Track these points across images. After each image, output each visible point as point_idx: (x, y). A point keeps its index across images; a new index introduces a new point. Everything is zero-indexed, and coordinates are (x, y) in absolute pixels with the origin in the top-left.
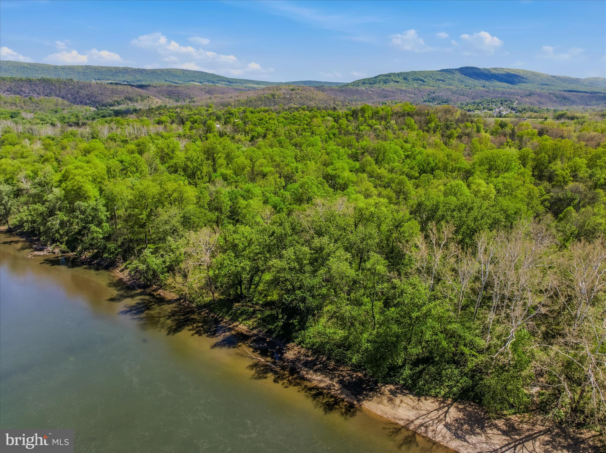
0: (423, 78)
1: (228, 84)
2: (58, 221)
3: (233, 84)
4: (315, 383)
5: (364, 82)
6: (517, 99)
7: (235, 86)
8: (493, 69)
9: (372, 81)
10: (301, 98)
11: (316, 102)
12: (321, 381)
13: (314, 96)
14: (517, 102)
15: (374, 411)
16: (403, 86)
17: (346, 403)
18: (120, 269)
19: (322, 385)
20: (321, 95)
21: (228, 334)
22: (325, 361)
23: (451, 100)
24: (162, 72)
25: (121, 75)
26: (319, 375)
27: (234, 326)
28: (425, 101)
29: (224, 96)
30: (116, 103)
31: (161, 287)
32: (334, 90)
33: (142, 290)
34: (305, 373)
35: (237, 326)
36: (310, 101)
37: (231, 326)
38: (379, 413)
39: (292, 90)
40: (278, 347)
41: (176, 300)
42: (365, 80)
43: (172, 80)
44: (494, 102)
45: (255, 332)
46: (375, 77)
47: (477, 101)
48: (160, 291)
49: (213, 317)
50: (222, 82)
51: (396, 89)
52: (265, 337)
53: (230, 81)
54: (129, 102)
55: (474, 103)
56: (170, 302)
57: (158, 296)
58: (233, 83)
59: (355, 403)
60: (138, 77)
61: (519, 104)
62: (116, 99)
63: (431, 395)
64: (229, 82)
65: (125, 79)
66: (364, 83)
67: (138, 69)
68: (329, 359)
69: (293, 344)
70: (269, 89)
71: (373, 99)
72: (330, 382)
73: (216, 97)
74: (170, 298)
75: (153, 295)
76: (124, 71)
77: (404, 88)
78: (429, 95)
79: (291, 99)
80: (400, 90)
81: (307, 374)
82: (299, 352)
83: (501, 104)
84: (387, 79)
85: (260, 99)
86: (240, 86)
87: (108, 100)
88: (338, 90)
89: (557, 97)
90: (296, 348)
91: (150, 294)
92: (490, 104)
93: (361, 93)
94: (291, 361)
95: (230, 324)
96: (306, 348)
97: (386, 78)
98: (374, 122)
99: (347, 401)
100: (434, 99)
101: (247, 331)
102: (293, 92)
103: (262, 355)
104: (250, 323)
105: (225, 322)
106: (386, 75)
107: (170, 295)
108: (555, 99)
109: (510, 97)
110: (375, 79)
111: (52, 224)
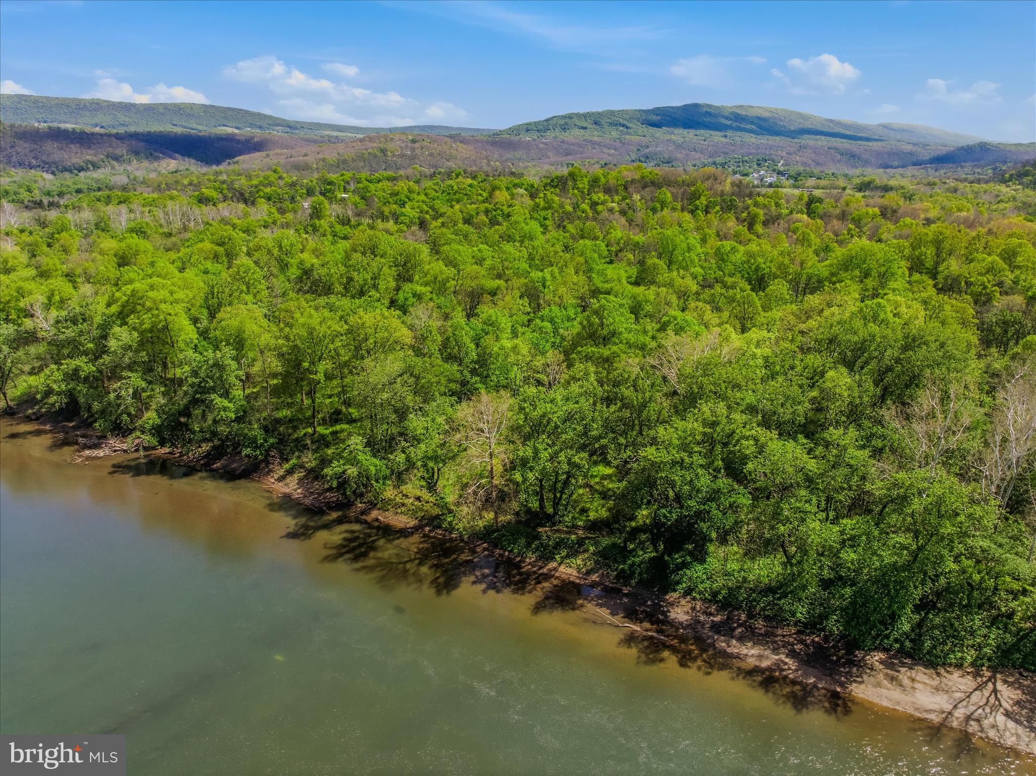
0: (626, 123)
1: (289, 130)
2: (131, 391)
3: (297, 131)
4: (752, 662)
5: (527, 128)
6: (782, 158)
7: (301, 133)
8: (737, 107)
9: (543, 127)
10: (431, 155)
11: (458, 162)
12: (760, 657)
13: (453, 152)
14: (782, 162)
15: (876, 700)
16: (595, 135)
17: (823, 691)
18: (276, 476)
19: (765, 664)
20: (464, 151)
21: (546, 585)
22: (745, 621)
23: (676, 159)
24: (166, 109)
25: (88, 113)
26: (752, 648)
27: (550, 570)
28: (633, 161)
29: (293, 152)
30: (90, 166)
31: (373, 505)
32: (482, 142)
33: (340, 513)
34: (723, 644)
35: (555, 569)
36: (448, 161)
37: (545, 570)
38: (885, 703)
39: (413, 141)
40: (649, 603)
41: (416, 529)
42: (530, 124)
43: (185, 124)
44: (747, 162)
45: (595, 577)
46: (547, 120)
47: (719, 160)
48: (375, 514)
49: (502, 555)
50: (276, 128)
51: (584, 140)
52: (618, 586)
53: (291, 126)
54: (115, 163)
55: (714, 163)
56: (404, 533)
57: (376, 524)
58: (296, 129)
59: (839, 690)
60: (123, 118)
61: (787, 165)
62: (89, 158)
63: (950, 665)
64: (289, 127)
65: (96, 120)
66: (528, 130)
67: (120, 103)
68: (751, 616)
69: (675, 595)
70: (371, 139)
71: (549, 157)
72: (777, 657)
73: (277, 154)
74: (402, 526)
75: (366, 522)
76: (94, 106)
77: (596, 139)
78: (638, 150)
79: (413, 158)
80: (590, 141)
81: (729, 646)
82: (693, 609)
83: (759, 165)
84: (566, 124)
85: (361, 157)
86: (312, 135)
87: (74, 160)
88: (487, 142)
89: (842, 154)
90: (683, 602)
91: (358, 521)
92: (741, 164)
93: (527, 146)
94: (688, 626)
95: (541, 568)
96: (701, 599)
97: (565, 122)
98: (602, 198)
99: (823, 688)
100: (647, 158)
101: (580, 578)
102: (417, 145)
103: (631, 619)
104: (579, 562)
105: (530, 564)
106: (564, 117)
107: (402, 521)
108: (839, 157)
109: (771, 154)
110: (545, 123)
111: (118, 397)
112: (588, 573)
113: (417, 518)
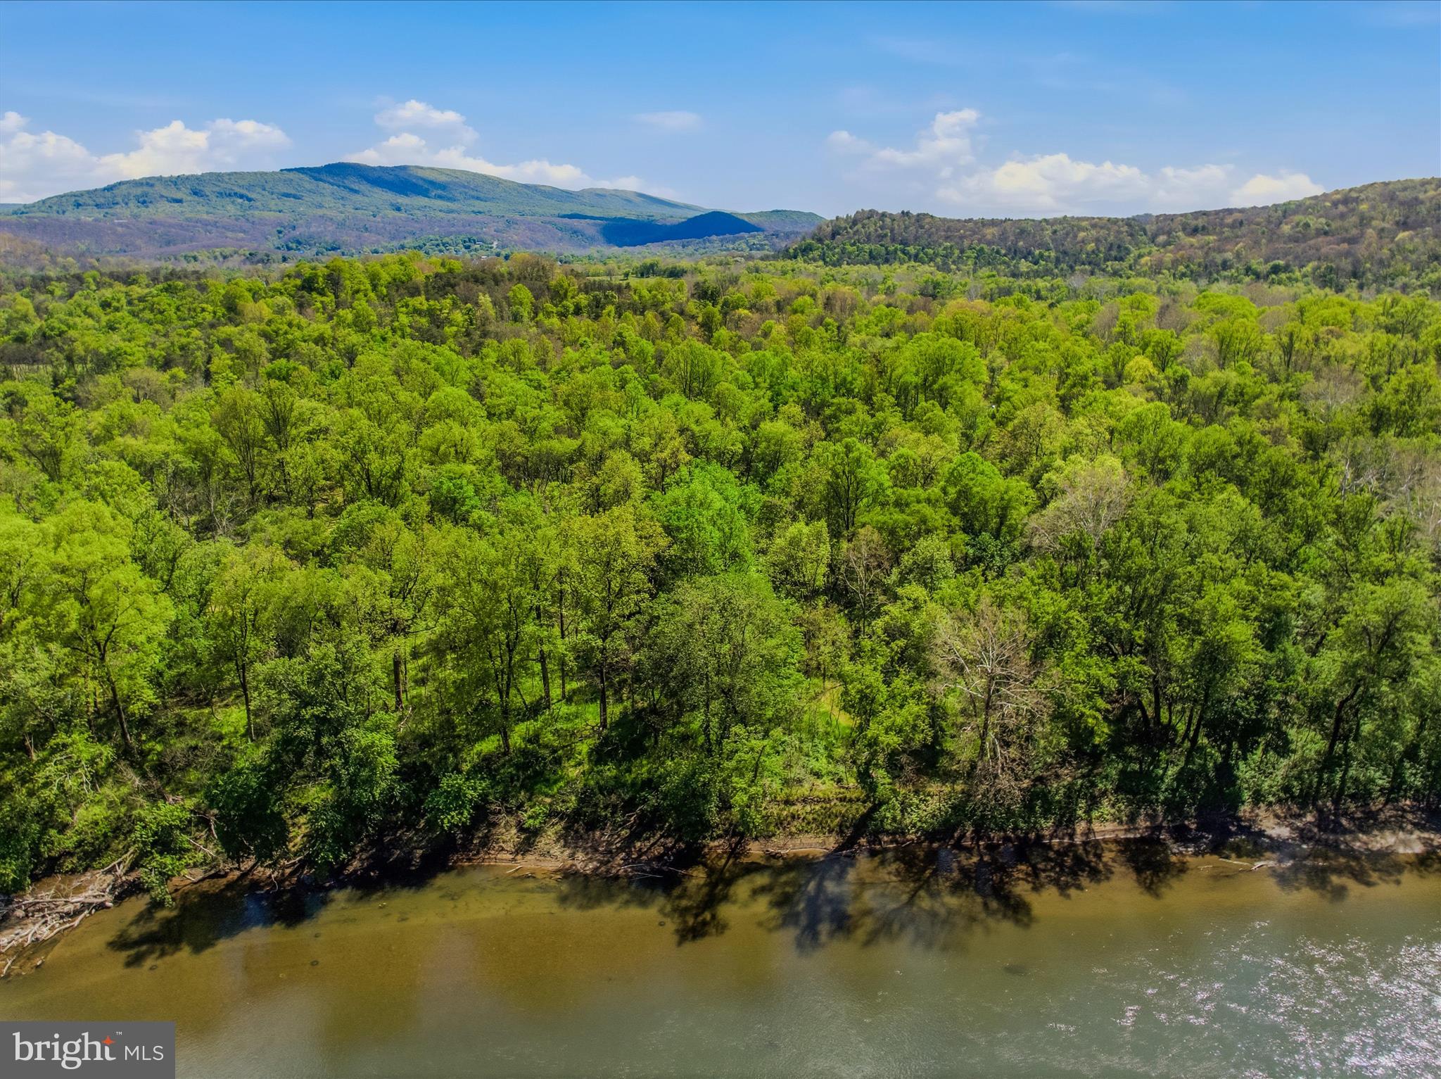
0: (244, 192)
12: (1403, 843)
14: (496, 242)
16: (200, 211)
18: (509, 847)
23: (345, 244)
26: (1384, 835)
27: (1086, 834)
34: (1358, 844)
37: (1080, 838)
40: (1232, 828)
45: (1143, 822)
47: (408, 243)
51: (187, 220)
61: (504, 247)
66: (78, 204)
69: (1247, 808)
77: (204, 216)
78: (280, 232)
80: (198, 221)
81: (1366, 844)
82: (1277, 816)
84: (145, 193)
90: (1261, 813)
92: (442, 247)
93: (91, 231)
95: (1071, 836)
97: (142, 192)
100: (299, 243)
101: (1128, 831)
109: (477, 233)
110: (107, 194)
112: (1132, 818)
113: (831, 831)
